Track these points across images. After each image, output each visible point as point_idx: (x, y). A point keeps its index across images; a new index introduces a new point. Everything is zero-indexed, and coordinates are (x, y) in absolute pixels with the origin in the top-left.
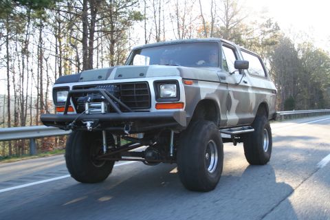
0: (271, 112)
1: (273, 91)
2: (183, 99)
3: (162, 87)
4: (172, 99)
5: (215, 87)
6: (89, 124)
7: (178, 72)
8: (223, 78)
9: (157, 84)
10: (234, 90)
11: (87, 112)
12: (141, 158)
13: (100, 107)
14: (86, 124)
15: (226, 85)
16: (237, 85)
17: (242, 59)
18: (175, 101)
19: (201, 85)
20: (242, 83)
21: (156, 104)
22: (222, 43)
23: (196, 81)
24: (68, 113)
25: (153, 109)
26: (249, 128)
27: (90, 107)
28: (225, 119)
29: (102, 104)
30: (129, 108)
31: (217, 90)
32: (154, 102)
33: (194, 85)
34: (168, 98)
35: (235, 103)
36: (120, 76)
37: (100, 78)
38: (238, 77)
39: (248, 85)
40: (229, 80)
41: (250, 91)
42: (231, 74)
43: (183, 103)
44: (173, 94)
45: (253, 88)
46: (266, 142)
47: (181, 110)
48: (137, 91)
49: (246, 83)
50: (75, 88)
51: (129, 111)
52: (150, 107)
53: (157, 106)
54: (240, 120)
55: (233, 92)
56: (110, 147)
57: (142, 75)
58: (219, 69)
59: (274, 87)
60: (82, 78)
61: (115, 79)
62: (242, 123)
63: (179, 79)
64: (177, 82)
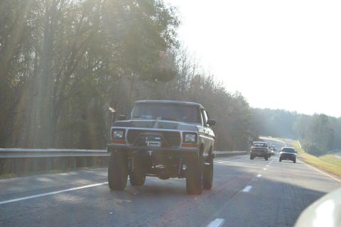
3: (187, 136)
4: (192, 143)
11: (149, 146)
13: (157, 144)
25: (180, 147)
27: (150, 143)
29: (158, 142)
32: (182, 143)
34: (190, 142)
36: (161, 127)
37: (148, 126)
44: (193, 140)
47: (197, 148)
50: (129, 130)
52: (179, 145)
53: (183, 146)
57: (175, 128)
63: (198, 133)
64: (195, 134)
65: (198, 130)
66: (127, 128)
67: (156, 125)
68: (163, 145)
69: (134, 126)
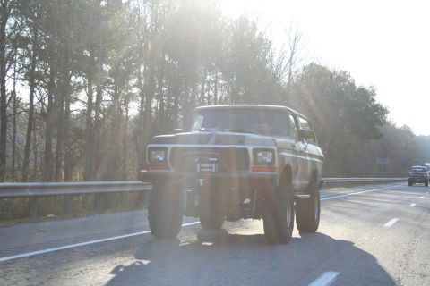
1: (321, 158)
2: (276, 165)
4: (267, 164)
6: (201, 180)
7: (273, 142)
8: (294, 146)
10: (300, 157)
11: (199, 171)
13: (211, 168)
14: (199, 181)
15: (296, 152)
16: (301, 153)
18: (270, 166)
19: (285, 153)
22: (290, 112)
25: (250, 171)
27: (201, 168)
28: (294, 183)
29: (214, 166)
32: (251, 165)
33: (282, 153)
35: (300, 168)
37: (200, 142)
39: (307, 152)
40: (297, 148)
41: (308, 158)
43: (276, 168)
44: (269, 160)
45: (311, 155)
47: (275, 173)
49: (305, 150)
52: (248, 169)
53: (254, 169)
55: (299, 159)
57: (242, 142)
58: (289, 138)
59: (322, 154)
62: (301, 188)
64: (272, 151)
65: (276, 145)
66: (170, 146)
67: (213, 139)
68: (220, 170)
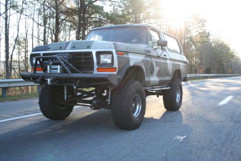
0: (183, 76)
1: (185, 62)
2: (116, 65)
3: (102, 56)
4: (108, 65)
5: (141, 58)
6: (49, 80)
7: (113, 46)
8: (149, 52)
9: (98, 54)
10: (156, 60)
11: (48, 72)
12: (89, 105)
13: (57, 69)
14: (47, 80)
15: (151, 56)
17: (164, 40)
18: (110, 67)
19: (131, 56)
20: (162, 56)
21: (98, 68)
22: (150, 28)
23: (127, 53)
24: (37, 72)
25: (95, 72)
26: (167, 87)
27: (50, 68)
28: (149, 80)
29: (59, 67)
30: (78, 71)
31: (143, 60)
32: (96, 67)
33: (125, 56)
34: (105, 64)
35: (156, 69)
36: (74, 48)
37: (61, 48)
38: (159, 52)
39: (167, 57)
40: (153, 53)
41: (168, 62)
42: (155, 49)
43: (116, 68)
44: (109, 61)
45: (171, 60)
46: (178, 96)
47: (115, 73)
48: (84, 58)
49: (165, 56)
51: (77, 73)
52: (93, 70)
53: (98, 70)
54: (160, 81)
55: (156, 62)
56: (69, 96)
57: (89, 47)
58: (146, 45)
60: (49, 48)
61: (71, 49)
62: (161, 83)
63: (114, 51)
64: (111, 53)
65: (115, 48)
66: (42, 53)
67: (69, 46)
68: (64, 71)
69: (49, 49)
